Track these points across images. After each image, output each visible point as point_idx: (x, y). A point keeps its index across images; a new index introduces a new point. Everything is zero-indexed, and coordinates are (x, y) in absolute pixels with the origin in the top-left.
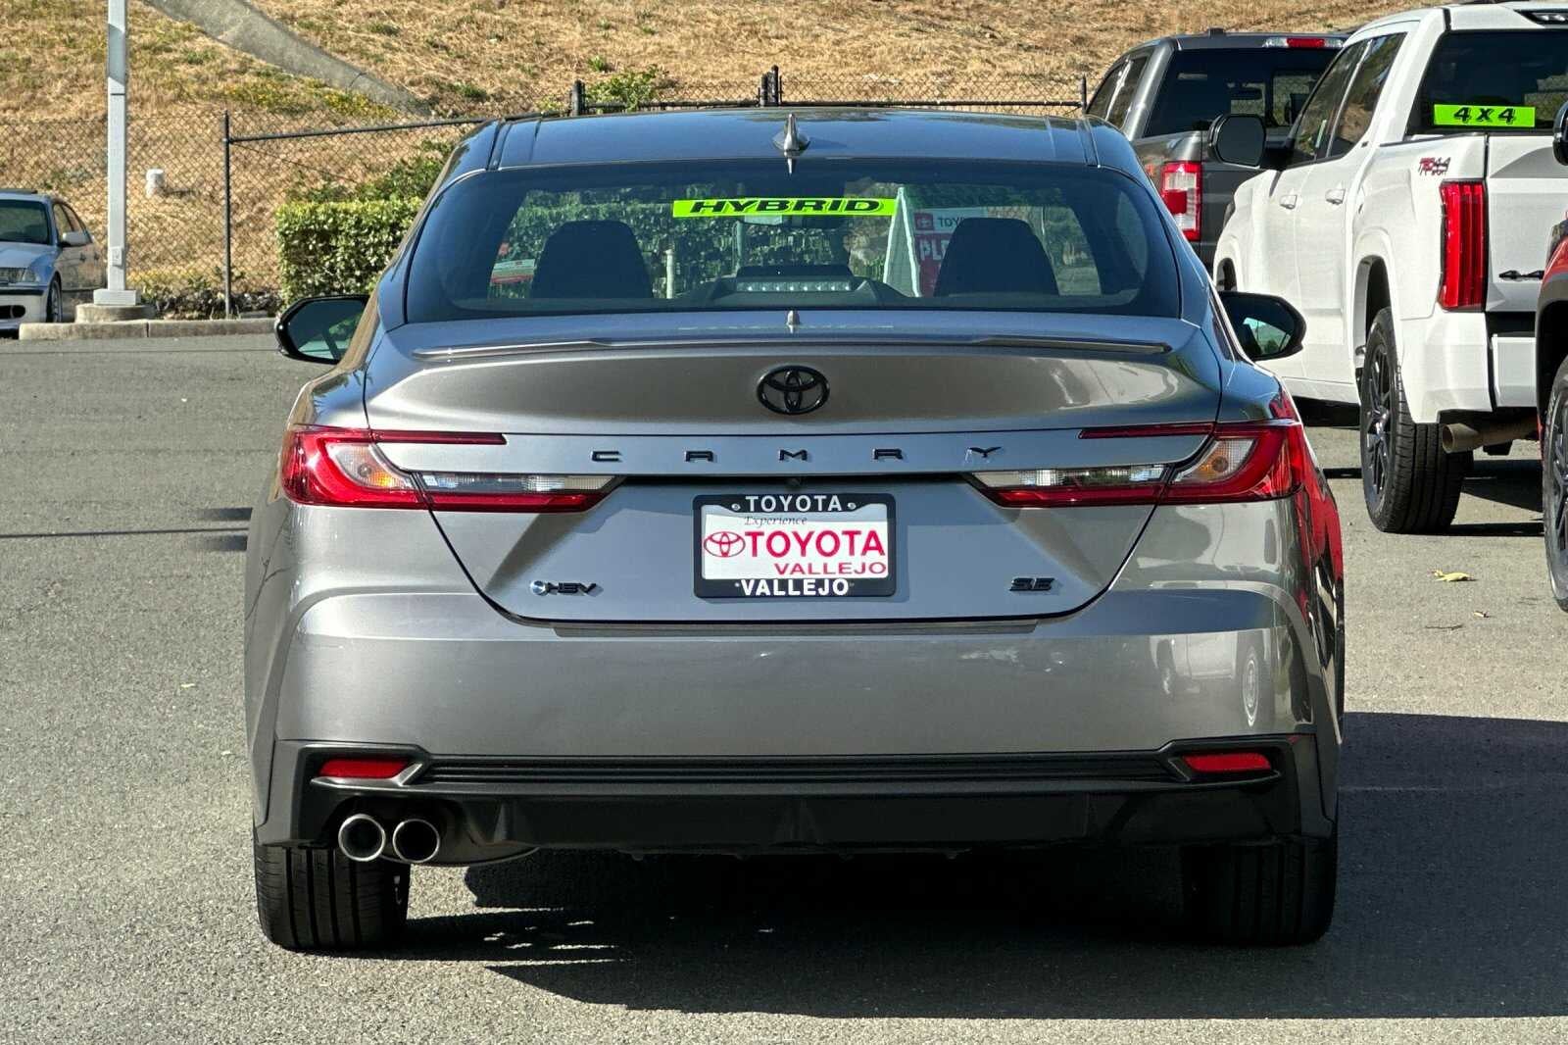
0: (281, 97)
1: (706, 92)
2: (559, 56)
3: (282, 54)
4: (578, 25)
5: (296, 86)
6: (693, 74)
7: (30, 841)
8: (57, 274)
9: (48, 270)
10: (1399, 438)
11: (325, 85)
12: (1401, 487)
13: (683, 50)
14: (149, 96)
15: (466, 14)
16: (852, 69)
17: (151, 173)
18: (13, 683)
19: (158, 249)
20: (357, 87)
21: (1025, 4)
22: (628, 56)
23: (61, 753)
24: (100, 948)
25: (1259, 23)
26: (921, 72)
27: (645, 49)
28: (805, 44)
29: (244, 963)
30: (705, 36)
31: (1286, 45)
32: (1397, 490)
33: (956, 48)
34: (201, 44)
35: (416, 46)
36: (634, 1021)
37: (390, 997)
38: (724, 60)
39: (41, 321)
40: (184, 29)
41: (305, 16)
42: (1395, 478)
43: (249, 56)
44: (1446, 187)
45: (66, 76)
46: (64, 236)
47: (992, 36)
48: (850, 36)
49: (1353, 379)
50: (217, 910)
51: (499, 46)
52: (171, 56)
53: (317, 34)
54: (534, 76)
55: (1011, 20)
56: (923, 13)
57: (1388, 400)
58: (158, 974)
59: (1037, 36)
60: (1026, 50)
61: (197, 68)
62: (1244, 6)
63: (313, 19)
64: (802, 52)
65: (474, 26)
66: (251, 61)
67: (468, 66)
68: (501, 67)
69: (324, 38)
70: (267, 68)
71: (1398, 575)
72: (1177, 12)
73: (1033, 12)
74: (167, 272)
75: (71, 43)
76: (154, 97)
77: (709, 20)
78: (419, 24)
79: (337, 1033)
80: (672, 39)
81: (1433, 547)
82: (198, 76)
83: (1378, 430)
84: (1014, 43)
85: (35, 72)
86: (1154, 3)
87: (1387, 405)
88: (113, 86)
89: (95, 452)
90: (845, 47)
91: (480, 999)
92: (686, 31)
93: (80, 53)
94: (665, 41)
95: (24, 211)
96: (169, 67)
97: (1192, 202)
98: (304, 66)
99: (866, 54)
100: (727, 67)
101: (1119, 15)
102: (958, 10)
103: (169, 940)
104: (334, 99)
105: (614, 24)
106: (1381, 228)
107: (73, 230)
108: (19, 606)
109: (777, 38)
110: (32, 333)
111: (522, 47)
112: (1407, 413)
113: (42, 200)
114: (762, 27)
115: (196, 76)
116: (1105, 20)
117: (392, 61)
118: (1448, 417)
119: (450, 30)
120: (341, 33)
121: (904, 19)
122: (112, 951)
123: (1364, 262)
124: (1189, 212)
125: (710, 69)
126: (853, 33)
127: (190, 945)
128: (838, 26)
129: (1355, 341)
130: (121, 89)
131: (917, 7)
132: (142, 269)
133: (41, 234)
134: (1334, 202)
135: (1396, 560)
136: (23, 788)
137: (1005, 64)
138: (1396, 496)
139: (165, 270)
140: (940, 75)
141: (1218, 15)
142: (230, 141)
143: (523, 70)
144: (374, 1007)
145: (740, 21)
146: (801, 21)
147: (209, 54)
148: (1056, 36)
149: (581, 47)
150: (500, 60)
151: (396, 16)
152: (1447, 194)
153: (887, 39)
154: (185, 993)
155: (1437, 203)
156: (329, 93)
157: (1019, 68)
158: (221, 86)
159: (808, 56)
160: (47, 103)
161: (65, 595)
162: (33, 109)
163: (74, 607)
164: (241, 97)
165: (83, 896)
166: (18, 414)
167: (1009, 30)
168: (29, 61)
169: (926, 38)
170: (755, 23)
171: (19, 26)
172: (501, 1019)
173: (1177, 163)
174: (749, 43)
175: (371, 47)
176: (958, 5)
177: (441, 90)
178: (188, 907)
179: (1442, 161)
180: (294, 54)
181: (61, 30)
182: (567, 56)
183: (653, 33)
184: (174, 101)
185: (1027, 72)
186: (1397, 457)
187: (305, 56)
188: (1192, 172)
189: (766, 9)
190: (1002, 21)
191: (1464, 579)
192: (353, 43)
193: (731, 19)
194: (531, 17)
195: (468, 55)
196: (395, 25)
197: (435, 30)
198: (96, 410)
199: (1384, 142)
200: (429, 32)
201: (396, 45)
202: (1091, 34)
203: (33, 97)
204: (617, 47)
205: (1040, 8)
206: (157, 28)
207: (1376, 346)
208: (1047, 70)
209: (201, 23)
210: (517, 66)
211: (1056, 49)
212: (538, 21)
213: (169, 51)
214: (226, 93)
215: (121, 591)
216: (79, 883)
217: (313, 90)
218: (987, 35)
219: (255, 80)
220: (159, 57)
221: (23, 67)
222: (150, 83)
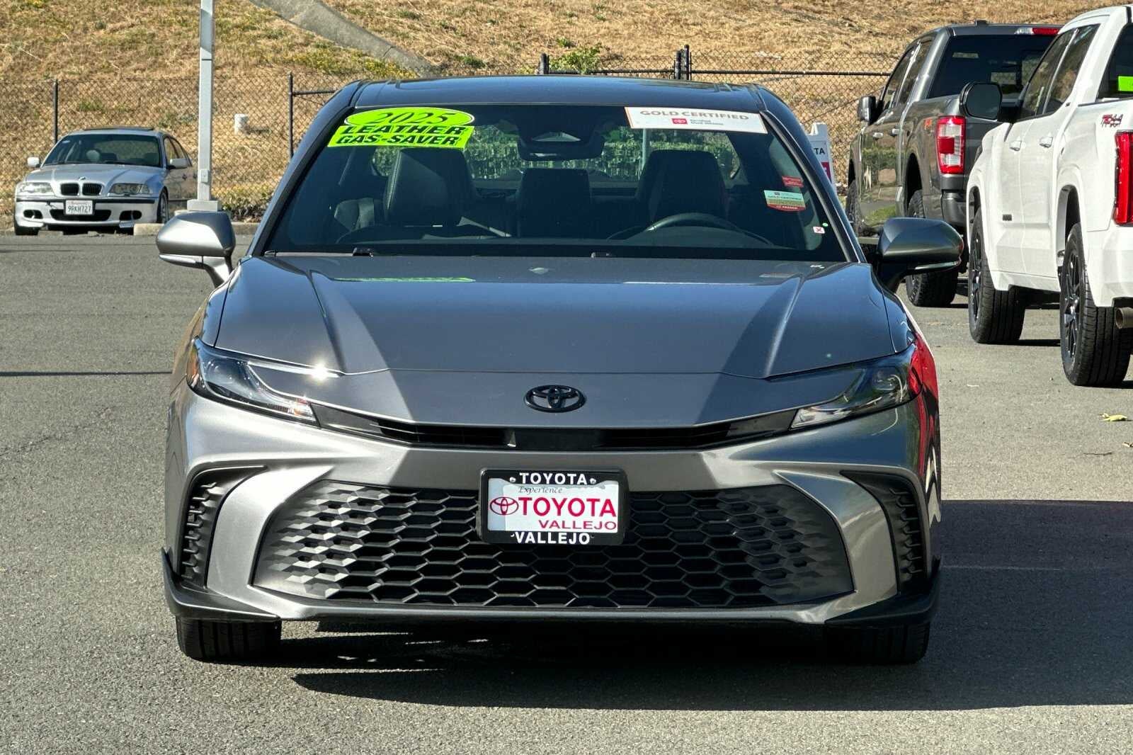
0: (333, 63)
1: (643, 63)
2: (536, 36)
3: (336, 33)
4: (550, 13)
5: (345, 56)
6: (632, 50)
7: (36, 590)
8: (165, 188)
9: (159, 185)
10: (1085, 318)
11: (366, 55)
12: (1087, 353)
13: (626, 32)
14: (239, 61)
15: (469, 5)
16: (747, 48)
17: (238, 117)
18: (58, 478)
19: (241, 171)
20: (389, 57)
21: (875, 2)
22: (586, 36)
23: (78, 528)
24: (64, 667)
25: (1047, 18)
26: (797, 50)
27: (598, 31)
28: (713, 30)
29: (164, 679)
30: (642, 23)
31: (1032, 32)
32: (1084, 355)
33: (823, 34)
34: (277, 24)
35: (433, 28)
36: (430, 725)
37: (262, 705)
38: (655, 40)
39: (153, 222)
40: (265, 14)
41: (353, 5)
42: (1082, 346)
43: (311, 33)
44: (1120, 137)
45: (179, 46)
46: (171, 161)
47: (850, 25)
48: (747, 24)
49: (1055, 274)
50: (156, 642)
51: (492, 28)
52: (255, 33)
53: (361, 18)
54: (517, 50)
55: (864, 14)
56: (800, 9)
57: (1078, 290)
58: (101, 686)
59: (883, 26)
60: (874, 36)
61: (274, 41)
62: (1036, 5)
63: (359, 7)
64: (711, 35)
65: (475, 13)
66: (313, 37)
67: (470, 42)
68: (493, 44)
69: (366, 21)
70: (324, 42)
71: (1076, 416)
72: (986, 9)
73: (881, 8)
74: (247, 188)
75: (184, 23)
76: (242, 62)
77: (645, 12)
78: (435, 11)
79: (216, 729)
80: (618, 25)
81: (1108, 396)
82: (274, 47)
83: (1072, 311)
84: (866, 31)
85: (158, 43)
86: (970, 3)
87: (1078, 293)
88: (204, 53)
89: (163, 315)
90: (744, 32)
91: (325, 708)
92: (628, 19)
93: (189, 30)
94: (613, 26)
95: (146, 143)
96: (254, 41)
97: (958, 146)
98: (351, 41)
99: (758, 37)
100: (657, 45)
101: (944, 11)
102: (827, 6)
103: (115, 662)
104: (372, 64)
105: (576, 13)
106: (1076, 166)
107: (178, 157)
108: (78, 424)
109: (694, 24)
110: (144, 231)
111: (509, 29)
112: (1091, 299)
113: (156, 135)
114: (684, 17)
115: (272, 47)
116: (933, 15)
117: (414, 38)
118: (1120, 302)
119: (457, 16)
120: (378, 17)
121: (787, 12)
122: (73, 669)
123: (1064, 189)
124: (956, 153)
125: (644, 46)
126: (749, 22)
127: (129, 666)
128: (739, 17)
129: (1057, 248)
130: (209, 56)
131: (796, 4)
132: (229, 186)
133: (155, 160)
134: (1045, 146)
135: (1078, 405)
136: (43, 553)
137: (858, 45)
138: (1083, 359)
139: (246, 186)
140: (810, 53)
141: (1016, 12)
142: (294, 95)
143: (510, 46)
144: (247, 712)
145: (667, 12)
146: (712, 13)
147: (283, 32)
148: (897, 26)
149: (552, 29)
150: (493, 39)
151: (418, 6)
152: (1120, 140)
153: (774, 26)
154: (116, 700)
155: (1112, 147)
156: (368, 61)
157: (869, 48)
158: (291, 54)
159: (716, 38)
160: (165, 66)
161: (112, 417)
162: (155, 70)
163: (116, 425)
164: (304, 62)
165: (63, 630)
166: (115, 288)
167: (863, 21)
168: (153, 35)
169: (802, 26)
170: (678, 14)
171: (147, 10)
172: (336, 722)
173: (948, 117)
174: (673, 28)
175: (400, 28)
176: (826, 3)
177: (450, 59)
178: (136, 639)
179: (1117, 117)
180: (344, 32)
181: (177, 14)
182: (542, 36)
183: (604, 20)
184: (256, 65)
185: (874, 52)
186: (1084, 331)
187: (352, 34)
188: (959, 124)
189: (687, 4)
190: (858, 14)
191: (1123, 420)
192: (387, 25)
193: (661, 11)
194: (517, 7)
195: (470, 34)
196: (417, 12)
197: (447, 16)
198: (172, 286)
199: (1081, 103)
200: (442, 18)
201: (418, 26)
202: (923, 25)
203: (155, 62)
204: (578, 29)
205: (886, 5)
206: (245, 13)
207: (1072, 250)
208: (889, 50)
209: (278, 9)
210: (505, 43)
211: (896, 36)
212: (522, 10)
213: (254, 29)
214: (294, 59)
215: (153, 414)
216: (62, 621)
217: (356, 58)
218: (847, 25)
219: (315, 50)
220: (246, 33)
221: (149, 40)
222: (240, 52)
